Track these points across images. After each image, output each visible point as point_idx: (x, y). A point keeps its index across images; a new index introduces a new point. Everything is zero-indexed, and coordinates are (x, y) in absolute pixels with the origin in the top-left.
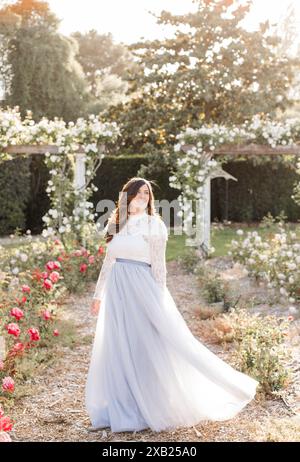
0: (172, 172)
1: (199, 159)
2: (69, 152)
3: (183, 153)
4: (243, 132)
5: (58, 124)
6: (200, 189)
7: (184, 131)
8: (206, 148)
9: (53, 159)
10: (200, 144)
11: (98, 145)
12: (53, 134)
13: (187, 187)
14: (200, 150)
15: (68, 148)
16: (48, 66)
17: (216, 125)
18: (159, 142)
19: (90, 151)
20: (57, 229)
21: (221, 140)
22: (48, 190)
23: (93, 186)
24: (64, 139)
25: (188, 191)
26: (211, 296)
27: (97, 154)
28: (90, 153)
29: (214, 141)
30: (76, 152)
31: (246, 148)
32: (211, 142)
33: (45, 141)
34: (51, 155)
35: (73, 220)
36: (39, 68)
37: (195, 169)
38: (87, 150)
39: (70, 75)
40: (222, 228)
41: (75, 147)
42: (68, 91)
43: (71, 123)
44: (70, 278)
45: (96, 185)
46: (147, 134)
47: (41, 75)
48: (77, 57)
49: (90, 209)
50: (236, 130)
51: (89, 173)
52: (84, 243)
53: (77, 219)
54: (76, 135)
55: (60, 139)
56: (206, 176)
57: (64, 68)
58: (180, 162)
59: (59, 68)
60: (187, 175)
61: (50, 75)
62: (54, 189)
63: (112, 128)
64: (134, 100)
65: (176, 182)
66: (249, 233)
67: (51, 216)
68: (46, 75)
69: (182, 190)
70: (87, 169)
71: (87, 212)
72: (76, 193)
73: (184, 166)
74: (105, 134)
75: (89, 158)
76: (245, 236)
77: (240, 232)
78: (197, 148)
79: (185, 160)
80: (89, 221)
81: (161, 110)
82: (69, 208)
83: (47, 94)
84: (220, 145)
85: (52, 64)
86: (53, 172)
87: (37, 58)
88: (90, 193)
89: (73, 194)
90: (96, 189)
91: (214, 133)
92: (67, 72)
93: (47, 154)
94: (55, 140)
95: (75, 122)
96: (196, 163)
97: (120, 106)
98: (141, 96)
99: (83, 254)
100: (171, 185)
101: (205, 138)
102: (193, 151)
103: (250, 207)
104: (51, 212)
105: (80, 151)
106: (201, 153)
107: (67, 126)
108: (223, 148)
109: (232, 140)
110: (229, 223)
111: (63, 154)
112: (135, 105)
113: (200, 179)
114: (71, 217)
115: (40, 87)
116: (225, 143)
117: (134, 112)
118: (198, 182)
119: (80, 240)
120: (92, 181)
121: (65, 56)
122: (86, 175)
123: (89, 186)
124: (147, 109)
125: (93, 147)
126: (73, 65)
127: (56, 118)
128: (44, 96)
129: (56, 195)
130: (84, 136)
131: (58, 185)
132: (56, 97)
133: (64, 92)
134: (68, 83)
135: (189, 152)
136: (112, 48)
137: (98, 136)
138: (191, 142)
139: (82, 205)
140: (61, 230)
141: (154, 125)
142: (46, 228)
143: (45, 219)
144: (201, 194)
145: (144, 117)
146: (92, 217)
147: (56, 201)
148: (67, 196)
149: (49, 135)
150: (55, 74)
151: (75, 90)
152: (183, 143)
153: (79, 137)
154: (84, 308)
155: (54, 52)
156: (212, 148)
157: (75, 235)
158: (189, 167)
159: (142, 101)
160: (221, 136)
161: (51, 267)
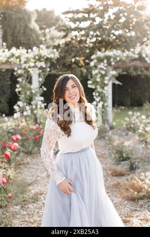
0: (89, 78)
1: (105, 71)
2: (29, 67)
3: (96, 67)
4: (131, 53)
5: (22, 51)
6: (106, 88)
7: (96, 54)
8: (109, 64)
9: (19, 72)
10: (105, 61)
11: (46, 63)
12: (19, 57)
13: (98, 87)
14: (106, 65)
15: (28, 65)
16: (20, 26)
17: (115, 50)
18: (80, 65)
19: (41, 67)
20: (22, 113)
21: (118, 59)
22: (17, 90)
23: (43, 87)
24: (25, 60)
25: (99, 89)
26: (120, 157)
27: (45, 68)
28: (41, 68)
29: (114, 59)
30: (33, 67)
31: (133, 63)
32: (112, 60)
33: (15, 61)
34: (18, 69)
35: (32, 107)
36: (16, 27)
37: (103, 76)
38: (39, 66)
39: (33, 30)
40: (119, 111)
41: (32, 64)
42: (31, 39)
43: (30, 50)
44: (28, 145)
45: (45, 87)
46: (73, 60)
47: (17, 30)
48: (36, 21)
49: (42, 101)
50: (127, 52)
51: (41, 79)
52: (38, 121)
53: (34, 107)
54: (33, 57)
55: (23, 60)
56: (109, 80)
57: (29, 27)
58: (94, 72)
59: (26, 26)
60: (98, 80)
61: (22, 31)
62: (20, 89)
63: (53, 53)
64: (66, 42)
65: (91, 84)
66: (135, 113)
67: (19, 106)
68: (20, 30)
69: (95, 89)
70: (39, 77)
71: (40, 103)
72: (33, 91)
73: (96, 74)
74: (49, 56)
75: (41, 71)
76: (133, 115)
77: (130, 113)
78: (104, 63)
79: (97, 71)
80: (41, 108)
81: (80, 47)
82: (29, 101)
83: (20, 41)
84: (117, 62)
85: (22, 25)
86: (20, 80)
87: (15, 21)
88: (42, 92)
89: (32, 93)
90: (45, 89)
91: (114, 54)
92: (31, 29)
93: (16, 69)
94: (20, 61)
95: (32, 50)
96: (103, 72)
97: (59, 45)
98: (70, 40)
99: (37, 128)
100: (89, 86)
101: (108, 58)
102: (101, 66)
103: (129, 99)
104: (19, 103)
105: (35, 67)
106: (106, 67)
107: (27, 52)
108: (120, 63)
109: (124, 59)
110: (123, 107)
111: (25, 69)
112: (67, 44)
113: (106, 82)
114: (31, 106)
115: (17, 37)
116: (120, 61)
117: (66, 48)
118: (105, 84)
119: (36, 120)
120: (42, 85)
121: (29, 20)
122: (39, 81)
123: (41, 87)
124: (73, 47)
125: (43, 64)
126: (34, 25)
127: (21, 48)
128: (19, 42)
129: (22, 93)
130: (37, 58)
131: (22, 87)
132: (25, 42)
133: (29, 39)
134: (31, 35)
135: (99, 66)
136: (54, 17)
137: (45, 58)
138: (100, 60)
139: (37, 98)
140: (25, 113)
141: (78, 55)
142: (16, 112)
143: (16, 107)
144: (107, 91)
145: (72, 51)
146: (43, 106)
147: (22, 97)
148: (28, 93)
149: (17, 58)
150: (24, 30)
151: (35, 38)
152: (95, 61)
153: (34, 58)
154: (36, 167)
155: (24, 18)
156: (113, 63)
157: (33, 117)
158: (99, 75)
159: (70, 42)
160: (118, 56)
161: (15, 139)
